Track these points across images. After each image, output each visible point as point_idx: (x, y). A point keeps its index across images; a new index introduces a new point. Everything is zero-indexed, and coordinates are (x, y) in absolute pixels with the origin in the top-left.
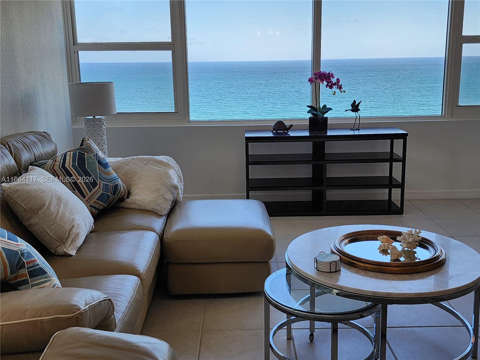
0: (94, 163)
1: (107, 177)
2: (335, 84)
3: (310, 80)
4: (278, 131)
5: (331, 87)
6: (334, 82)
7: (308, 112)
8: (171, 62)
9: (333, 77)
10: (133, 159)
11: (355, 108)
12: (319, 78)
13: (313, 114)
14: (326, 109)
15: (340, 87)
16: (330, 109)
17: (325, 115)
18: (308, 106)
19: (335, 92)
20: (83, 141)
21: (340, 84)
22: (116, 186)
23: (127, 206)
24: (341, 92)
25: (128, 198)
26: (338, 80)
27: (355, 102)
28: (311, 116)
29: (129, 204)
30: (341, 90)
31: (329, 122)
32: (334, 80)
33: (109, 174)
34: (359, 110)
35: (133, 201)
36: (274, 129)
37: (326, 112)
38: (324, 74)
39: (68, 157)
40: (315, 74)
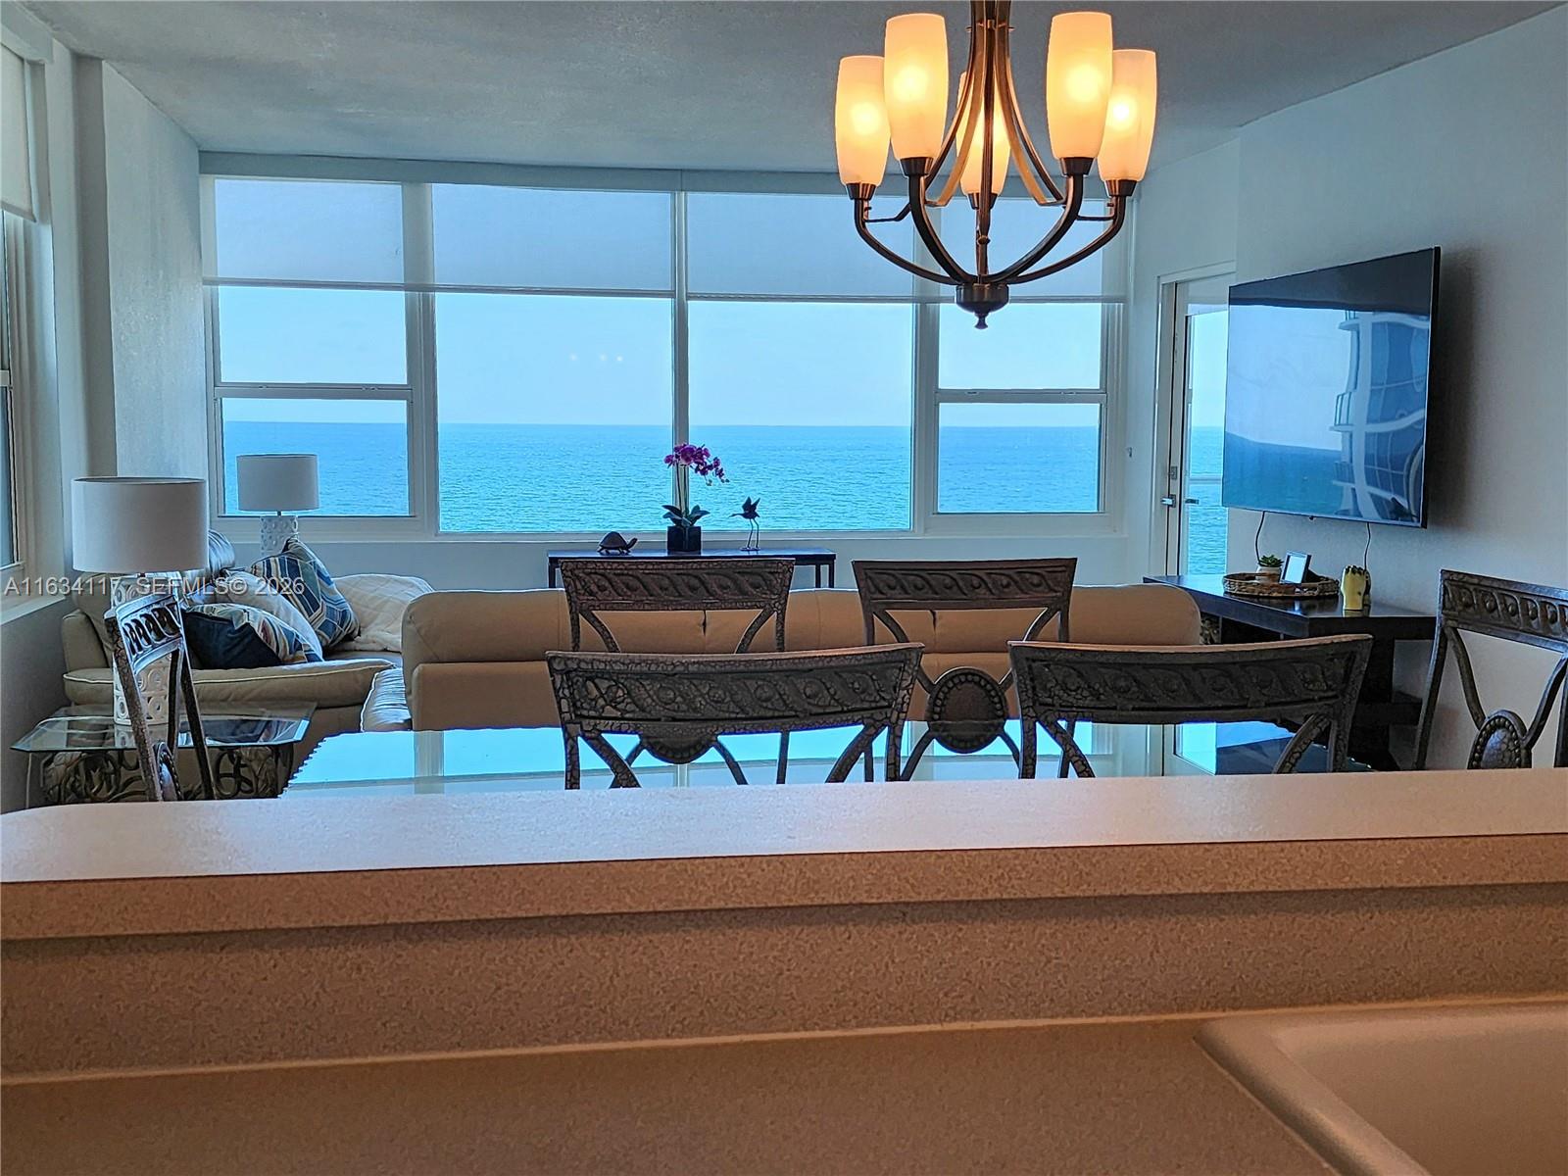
0: (313, 575)
1: (331, 596)
2: (710, 467)
3: (669, 460)
4: (610, 551)
5: (704, 472)
6: (708, 464)
7: (665, 517)
8: (403, 424)
9: (708, 455)
10: (363, 577)
11: (750, 511)
12: (683, 456)
13: (674, 520)
14: (699, 513)
15: (720, 474)
16: (705, 513)
17: (696, 525)
18: (667, 507)
19: (711, 481)
20: (287, 544)
21: (720, 468)
22: (344, 613)
23: (359, 646)
24: (723, 481)
25: (359, 635)
26: (717, 462)
27: (749, 500)
28: (672, 524)
29: (362, 643)
30: (723, 478)
31: (703, 538)
32: (709, 461)
33: (332, 592)
34: (757, 515)
35: (370, 638)
36: (603, 548)
37: (698, 517)
38: (691, 450)
39: (273, 564)
40: (676, 449)
